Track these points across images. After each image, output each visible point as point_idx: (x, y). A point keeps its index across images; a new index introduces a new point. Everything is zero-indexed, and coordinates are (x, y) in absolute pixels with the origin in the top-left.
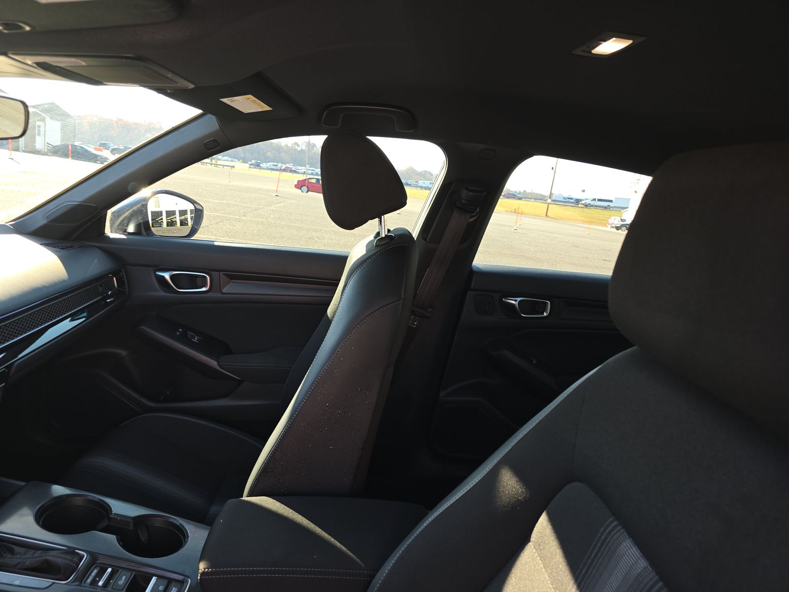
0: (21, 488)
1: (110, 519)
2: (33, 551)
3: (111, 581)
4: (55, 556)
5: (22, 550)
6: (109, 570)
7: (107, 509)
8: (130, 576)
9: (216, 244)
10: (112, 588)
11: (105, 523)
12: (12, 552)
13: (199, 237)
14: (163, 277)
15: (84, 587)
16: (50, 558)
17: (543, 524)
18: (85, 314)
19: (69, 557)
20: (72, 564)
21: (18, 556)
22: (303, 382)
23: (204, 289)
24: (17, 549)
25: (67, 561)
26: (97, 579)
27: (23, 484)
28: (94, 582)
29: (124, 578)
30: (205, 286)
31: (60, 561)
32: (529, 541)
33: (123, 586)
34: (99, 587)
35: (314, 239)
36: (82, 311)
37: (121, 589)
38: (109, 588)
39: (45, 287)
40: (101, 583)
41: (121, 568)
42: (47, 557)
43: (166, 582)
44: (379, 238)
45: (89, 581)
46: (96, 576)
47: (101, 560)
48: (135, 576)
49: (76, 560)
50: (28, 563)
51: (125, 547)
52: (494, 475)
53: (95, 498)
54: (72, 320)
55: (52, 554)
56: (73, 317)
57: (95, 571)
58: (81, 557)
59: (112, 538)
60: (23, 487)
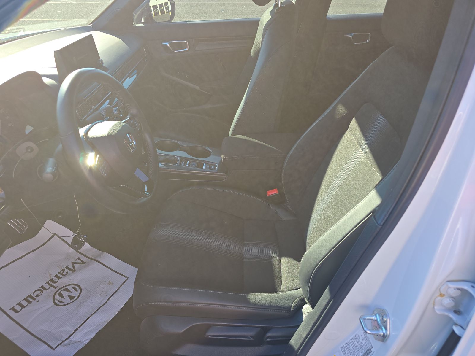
1: (180, 147)
3: (190, 165)
4: (169, 157)
6: (188, 162)
7: (179, 144)
9: (188, 23)
13: (176, 20)
14: (166, 45)
17: (354, 121)
20: (175, 160)
22: (248, 86)
23: (186, 49)
26: (185, 164)
30: (187, 48)
31: (171, 158)
32: (347, 129)
33: (195, 166)
34: (187, 166)
35: (221, 11)
42: (167, 158)
43: (209, 165)
44: (277, 8)
45: (183, 165)
47: (184, 159)
48: (197, 163)
52: (335, 108)
58: (177, 158)
59: (185, 152)
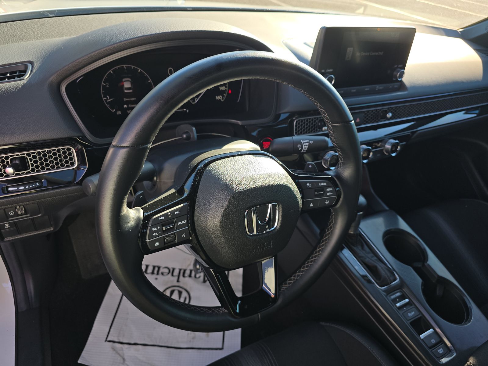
0: (385, 211)
1: (424, 265)
2: (372, 255)
3: (405, 308)
4: (382, 268)
5: (368, 250)
6: (407, 300)
7: (425, 257)
8: (417, 316)
10: (403, 313)
11: (419, 265)
12: (363, 247)
15: (388, 299)
16: (378, 266)
18: (477, 112)
19: (389, 274)
20: (388, 279)
21: (364, 252)
24: (366, 247)
25: (386, 276)
26: (398, 300)
27: (387, 208)
28: (395, 301)
29: (413, 313)
31: (383, 272)
33: (410, 318)
34: (396, 306)
36: (475, 109)
37: (408, 319)
38: (401, 312)
39: (462, 83)
40: (398, 305)
41: (415, 305)
42: (377, 265)
43: (438, 340)
45: (393, 297)
46: (398, 297)
47: (405, 290)
48: (420, 318)
49: (392, 279)
50: (367, 260)
51: (424, 291)
53: (423, 245)
54: (465, 113)
55: (381, 265)
56: (468, 111)
57: (398, 294)
58: (395, 279)
59: (420, 280)
60: (386, 210)
